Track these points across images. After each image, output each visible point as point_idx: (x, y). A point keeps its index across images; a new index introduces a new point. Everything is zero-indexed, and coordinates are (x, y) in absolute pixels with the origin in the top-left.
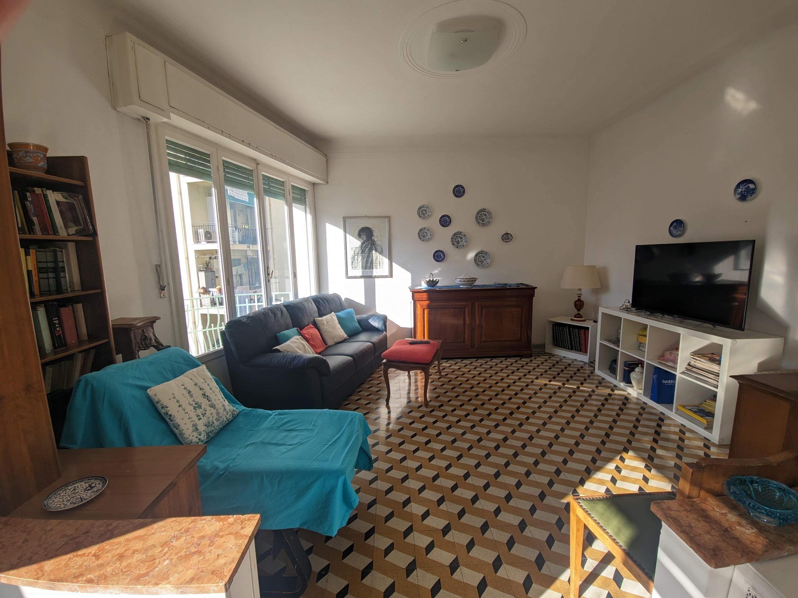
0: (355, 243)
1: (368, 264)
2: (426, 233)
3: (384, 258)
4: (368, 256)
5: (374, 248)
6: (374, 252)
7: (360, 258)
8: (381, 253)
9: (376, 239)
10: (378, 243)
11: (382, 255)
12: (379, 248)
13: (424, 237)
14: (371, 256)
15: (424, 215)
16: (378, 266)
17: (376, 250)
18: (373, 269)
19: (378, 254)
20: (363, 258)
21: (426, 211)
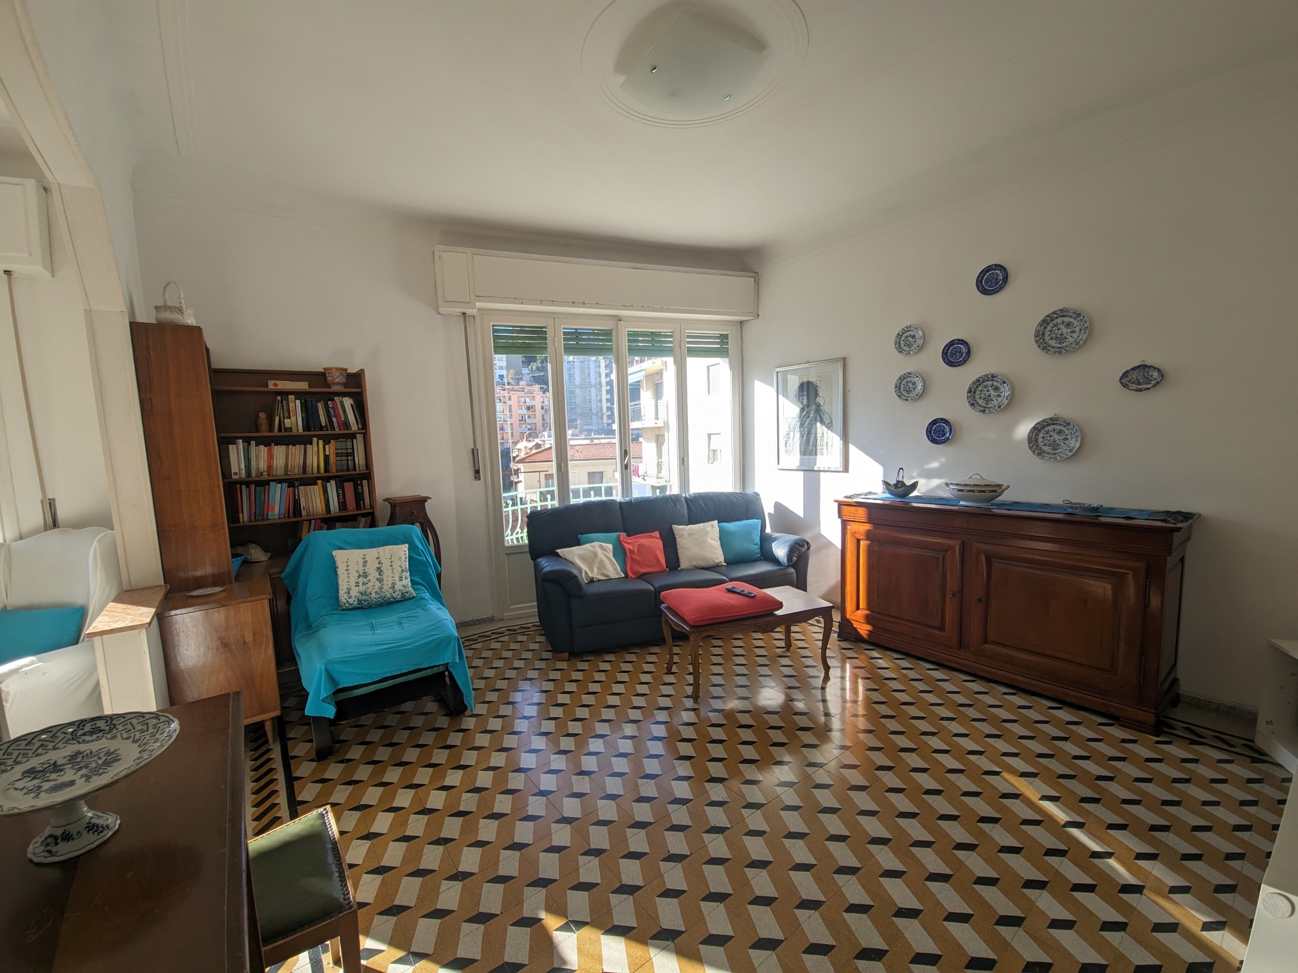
0: (791, 410)
1: (809, 448)
2: (914, 384)
3: (834, 435)
4: (809, 433)
5: (818, 418)
6: (818, 424)
7: (798, 435)
8: (830, 426)
9: (822, 403)
10: (825, 408)
11: (832, 431)
12: (826, 418)
13: (909, 392)
14: (813, 432)
15: (909, 346)
16: (825, 450)
17: (822, 422)
18: (816, 455)
19: (824, 428)
20: (802, 436)
21: (913, 337)
